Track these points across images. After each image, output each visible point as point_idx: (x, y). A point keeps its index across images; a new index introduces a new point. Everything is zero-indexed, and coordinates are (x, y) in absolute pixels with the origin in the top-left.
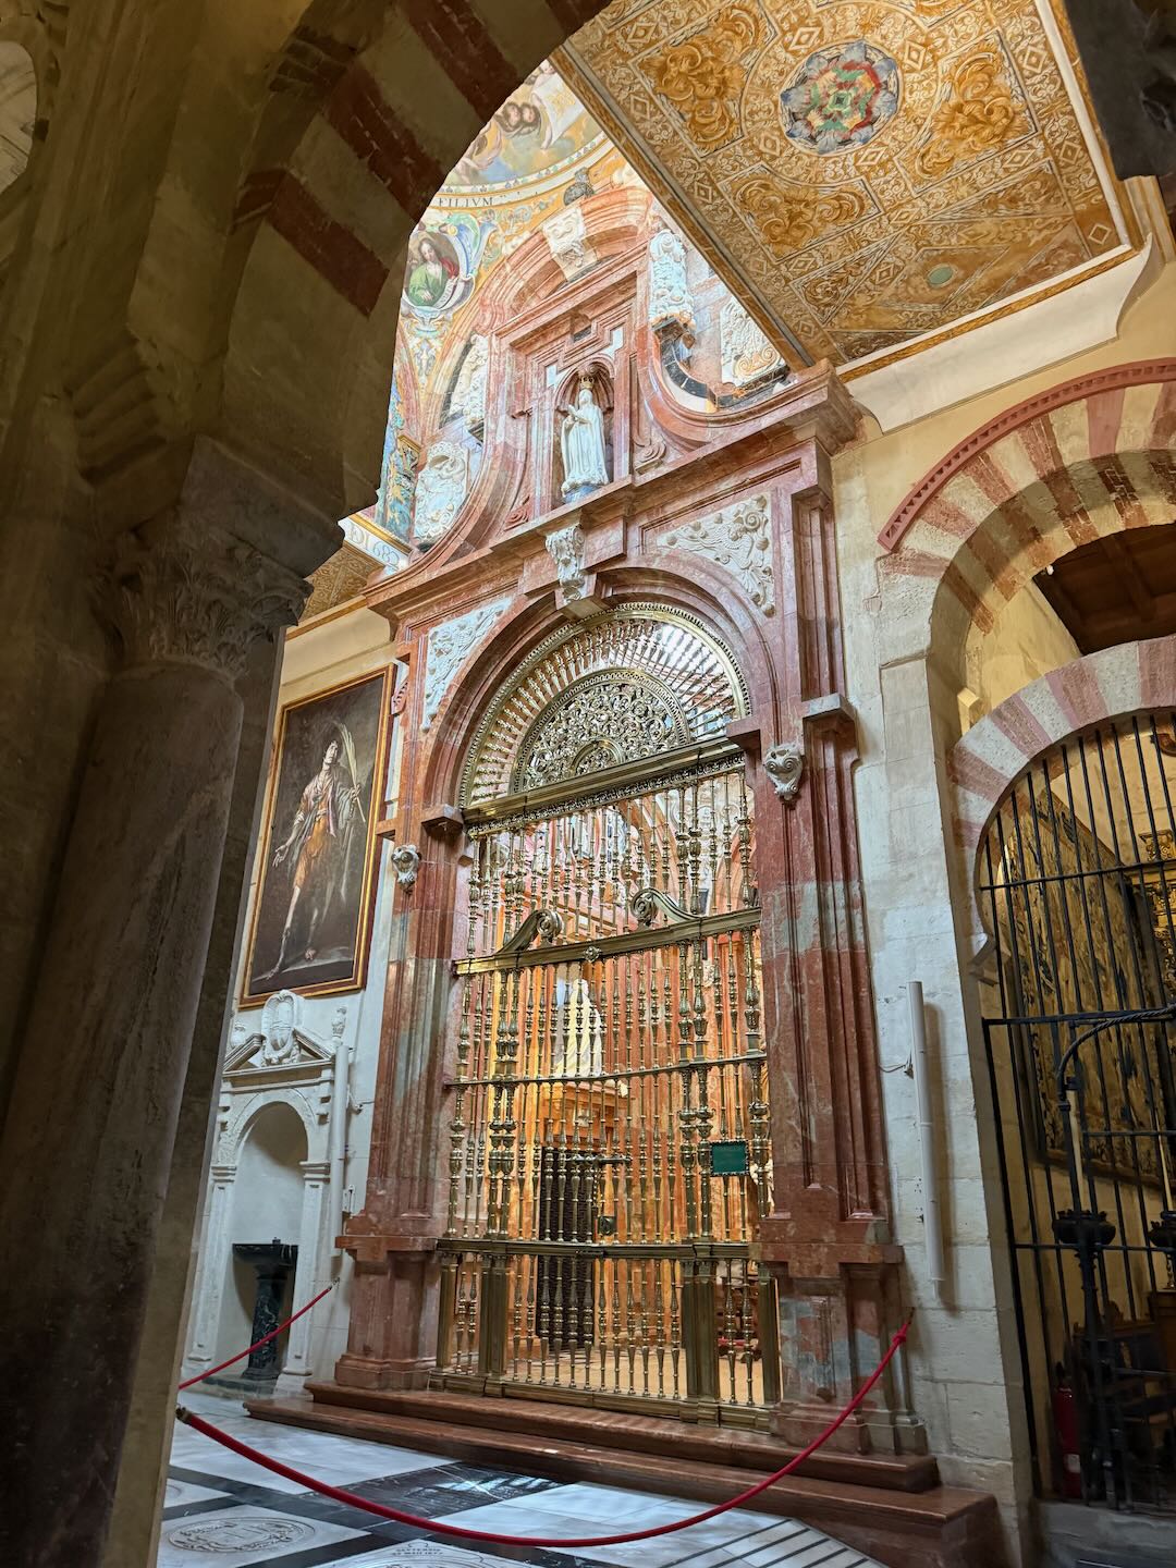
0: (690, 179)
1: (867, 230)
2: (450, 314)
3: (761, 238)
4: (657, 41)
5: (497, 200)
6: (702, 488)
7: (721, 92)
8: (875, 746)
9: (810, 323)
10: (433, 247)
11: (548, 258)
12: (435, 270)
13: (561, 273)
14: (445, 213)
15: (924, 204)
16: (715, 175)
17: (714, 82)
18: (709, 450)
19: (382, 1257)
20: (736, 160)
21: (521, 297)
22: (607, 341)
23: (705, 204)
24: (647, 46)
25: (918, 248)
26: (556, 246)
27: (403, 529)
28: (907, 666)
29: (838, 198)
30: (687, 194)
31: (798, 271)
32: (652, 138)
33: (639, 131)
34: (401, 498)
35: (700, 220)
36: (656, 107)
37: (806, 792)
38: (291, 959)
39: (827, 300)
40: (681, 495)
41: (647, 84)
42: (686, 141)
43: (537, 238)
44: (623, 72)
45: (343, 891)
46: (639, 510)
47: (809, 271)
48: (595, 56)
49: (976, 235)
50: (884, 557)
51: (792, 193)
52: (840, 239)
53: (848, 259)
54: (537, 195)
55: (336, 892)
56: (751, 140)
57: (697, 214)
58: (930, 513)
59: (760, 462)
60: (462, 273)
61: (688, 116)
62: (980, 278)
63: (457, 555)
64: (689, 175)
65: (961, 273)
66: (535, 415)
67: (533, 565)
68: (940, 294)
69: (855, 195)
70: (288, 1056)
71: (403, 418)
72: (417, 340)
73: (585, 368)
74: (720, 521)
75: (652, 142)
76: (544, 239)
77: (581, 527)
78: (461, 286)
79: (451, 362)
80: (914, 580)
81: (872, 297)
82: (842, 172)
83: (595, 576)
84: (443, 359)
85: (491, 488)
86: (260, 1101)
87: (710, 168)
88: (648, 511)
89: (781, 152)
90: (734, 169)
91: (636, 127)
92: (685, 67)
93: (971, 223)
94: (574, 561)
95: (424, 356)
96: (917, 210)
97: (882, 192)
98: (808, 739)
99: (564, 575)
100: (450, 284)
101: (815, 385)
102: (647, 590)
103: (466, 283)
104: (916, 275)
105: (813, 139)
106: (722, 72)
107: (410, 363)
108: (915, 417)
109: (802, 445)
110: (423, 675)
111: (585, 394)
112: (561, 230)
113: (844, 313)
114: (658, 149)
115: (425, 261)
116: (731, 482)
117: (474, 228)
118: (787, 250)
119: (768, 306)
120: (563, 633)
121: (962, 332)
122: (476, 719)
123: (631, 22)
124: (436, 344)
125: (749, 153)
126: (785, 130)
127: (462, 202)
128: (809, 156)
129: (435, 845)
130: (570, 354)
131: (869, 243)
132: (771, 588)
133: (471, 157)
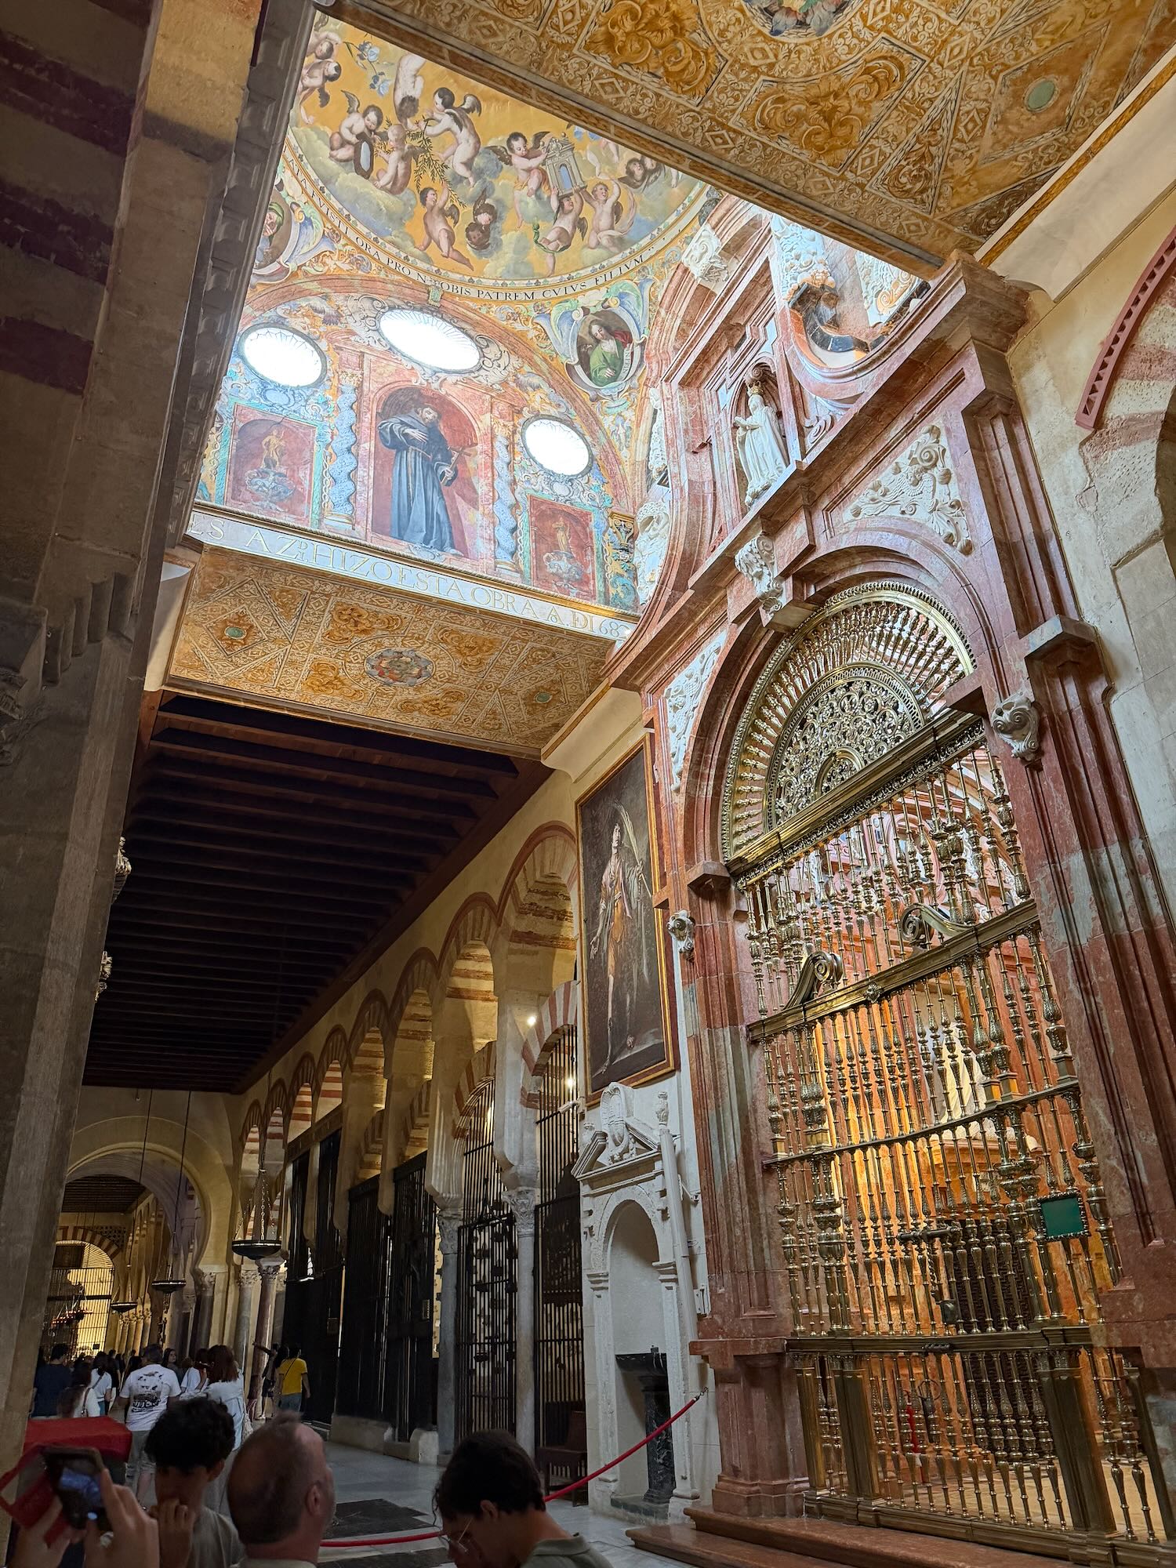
0: (699, 133)
1: (921, 88)
2: (635, 381)
3: (806, 155)
4: (588, 15)
5: (646, 255)
6: (873, 443)
7: (678, 30)
8: (1127, 663)
9: (914, 220)
10: (602, 325)
11: (695, 286)
12: (609, 346)
13: (713, 294)
14: (603, 290)
15: (972, 26)
16: (721, 116)
17: (666, 24)
18: (863, 401)
19: (731, 1363)
20: (733, 90)
21: (682, 333)
22: (762, 339)
23: (728, 150)
24: (581, 26)
25: (995, 78)
26: (697, 270)
27: (629, 601)
28: (1143, 556)
29: (867, 71)
30: (704, 150)
31: (868, 171)
32: (637, 112)
33: (621, 113)
34: (621, 572)
35: (733, 169)
36: (625, 80)
37: (1049, 745)
38: (617, 1049)
39: (918, 186)
40: (855, 460)
41: (603, 62)
42: (673, 97)
43: (680, 272)
44: (573, 64)
45: (645, 971)
46: (818, 493)
47: (880, 164)
48: (540, 64)
49: (1057, 29)
50: (1089, 438)
51: (814, 91)
52: (895, 113)
53: (917, 129)
54: (680, 232)
55: (640, 974)
56: (736, 61)
57: (726, 165)
58: (1130, 366)
59: (922, 390)
60: (636, 339)
61: (660, 72)
62: (1092, 74)
63: (668, 607)
64: (695, 130)
65: (1066, 80)
66: (714, 442)
67: (735, 590)
68: (1052, 115)
69: (885, 58)
70: (626, 1150)
71: (611, 496)
72: (612, 418)
73: (749, 375)
74: (897, 470)
75: (640, 116)
76: (686, 270)
77: (765, 534)
78: (637, 351)
79: (645, 426)
80: (1127, 451)
81: (971, 157)
82: (855, 41)
83: (790, 579)
84: (638, 425)
85: (684, 529)
86: (614, 1200)
87: (713, 111)
88: (827, 490)
89: (776, 56)
90: (737, 100)
91: (617, 110)
92: (629, 25)
93: (1045, 18)
94: (766, 571)
95: (621, 431)
96: (967, 38)
97: (915, 39)
98: (1036, 681)
99: (761, 588)
100: (627, 352)
101: (950, 282)
102: (848, 574)
103: (642, 345)
104: (1010, 108)
105: (802, 24)
106: (668, 9)
107: (609, 442)
108: (1084, 267)
109: (961, 353)
110: (667, 736)
111: (755, 400)
112: (697, 254)
113: (947, 191)
114: (650, 121)
115: (598, 341)
116: (901, 424)
117: (633, 290)
118: (843, 154)
119: (854, 222)
120: (784, 647)
121: (1102, 145)
122: (722, 765)
123: (554, 12)
124: (630, 414)
125: (743, 74)
126: (766, 31)
127: (616, 272)
128: (808, 44)
129: (707, 905)
130: (734, 368)
131: (932, 101)
132: (962, 522)
133: (612, 228)
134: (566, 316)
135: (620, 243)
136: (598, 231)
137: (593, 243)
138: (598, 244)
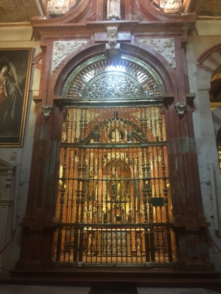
6: (155, 31)
8: (197, 108)
18: (162, 22)
19: (41, 229)
28: (204, 91)
37: (186, 115)
46: (136, 30)
50: (198, 65)
55: (9, 114)
58: (209, 58)
59: (172, 30)
63: (70, 22)
67: (100, 34)
74: (159, 41)
77: (118, 28)
85: (85, 6)
88: (138, 32)
99: (111, 40)
101: (193, 17)
108: (206, 35)
109: (184, 30)
110: (52, 54)
116: (164, 33)
129: (56, 107)
132: (175, 63)
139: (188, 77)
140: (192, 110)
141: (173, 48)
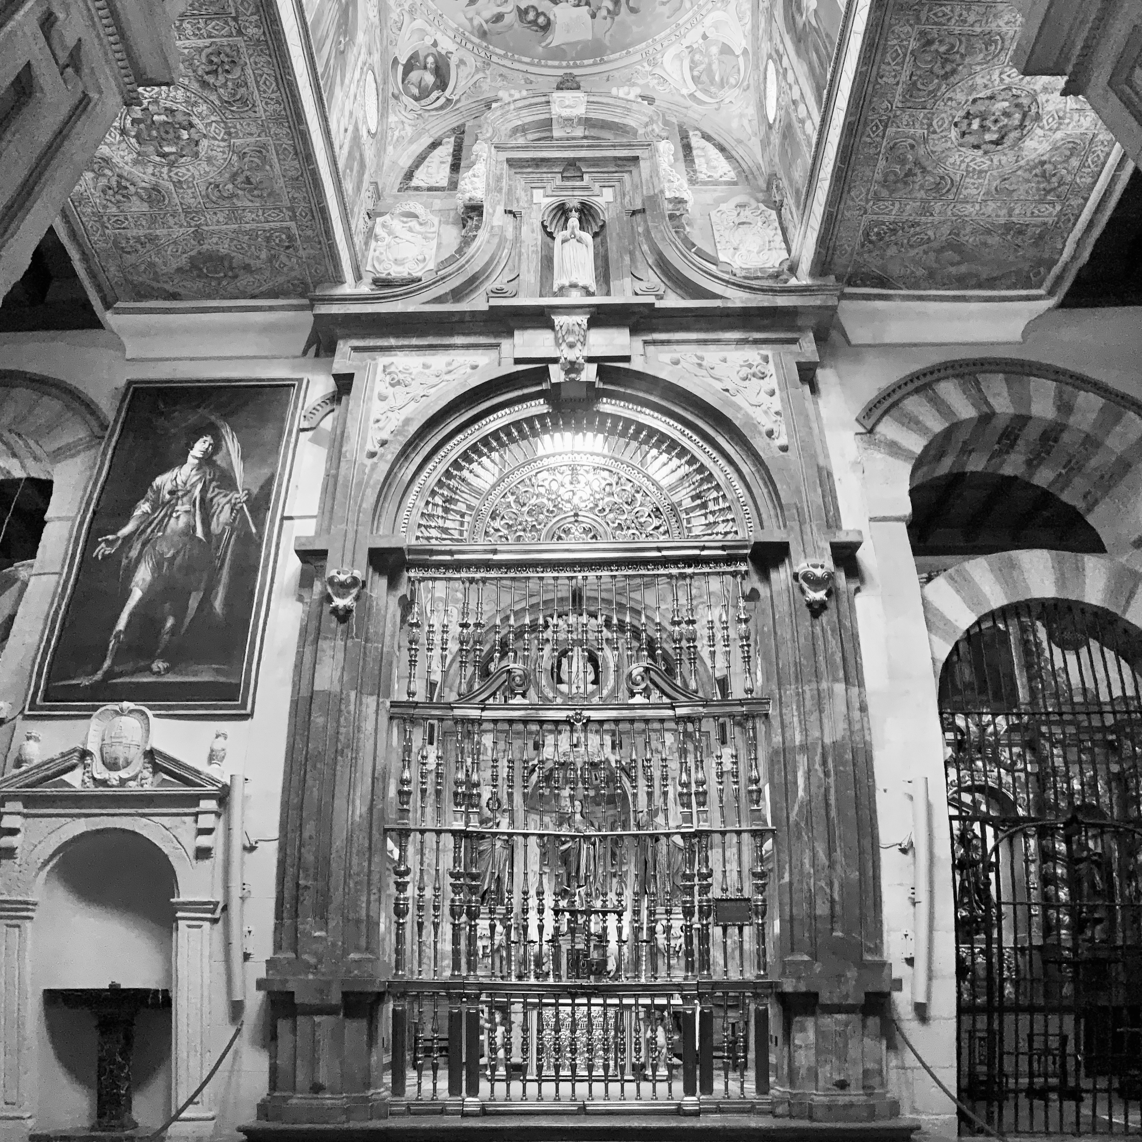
0: (876, 116)
1: (938, 207)
2: (427, 115)
3: (878, 176)
5: (495, 59)
7: (946, 76)
8: (871, 578)
10: (436, 62)
11: (546, 116)
12: (429, 79)
13: (552, 130)
14: (455, 46)
16: (893, 122)
17: (948, 68)
18: (730, 305)
20: (913, 121)
21: (515, 130)
22: (597, 193)
23: (869, 136)
26: (558, 111)
28: (889, 523)
29: (942, 178)
30: (865, 124)
31: (876, 210)
37: (833, 606)
39: (874, 238)
40: (689, 329)
42: (898, 92)
43: (543, 99)
46: (646, 326)
47: (883, 214)
50: (863, 434)
51: (923, 160)
52: (919, 203)
53: (911, 219)
56: (933, 114)
60: (447, 93)
63: (438, 300)
66: (524, 218)
67: (526, 336)
69: (952, 182)
70: (135, 778)
72: (396, 119)
74: (725, 361)
76: (549, 102)
77: (590, 320)
78: (443, 100)
79: (416, 147)
82: (958, 163)
83: (597, 366)
84: (412, 142)
87: (895, 116)
88: (651, 330)
89: (941, 132)
90: (906, 125)
92: (943, 49)
94: (579, 346)
97: (966, 188)
99: (565, 354)
100: (435, 94)
103: (448, 100)
105: (963, 134)
106: (959, 65)
107: (386, 133)
109: (801, 329)
111: (574, 221)
112: (566, 103)
113: (875, 252)
116: (734, 335)
117: (471, 66)
118: (885, 193)
119: (837, 222)
122: (426, 459)
124: (409, 129)
125: (925, 121)
126: (956, 120)
127: (469, 46)
129: (376, 577)
130: (559, 188)
131: (931, 215)
132: (783, 428)
133: (487, 22)
134: (423, 32)
135: (483, 34)
136: (478, 14)
137: (469, 16)
138: (471, 20)
139: (830, 475)
140: (853, 586)
141: (772, 383)
